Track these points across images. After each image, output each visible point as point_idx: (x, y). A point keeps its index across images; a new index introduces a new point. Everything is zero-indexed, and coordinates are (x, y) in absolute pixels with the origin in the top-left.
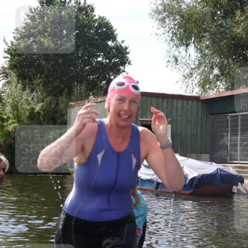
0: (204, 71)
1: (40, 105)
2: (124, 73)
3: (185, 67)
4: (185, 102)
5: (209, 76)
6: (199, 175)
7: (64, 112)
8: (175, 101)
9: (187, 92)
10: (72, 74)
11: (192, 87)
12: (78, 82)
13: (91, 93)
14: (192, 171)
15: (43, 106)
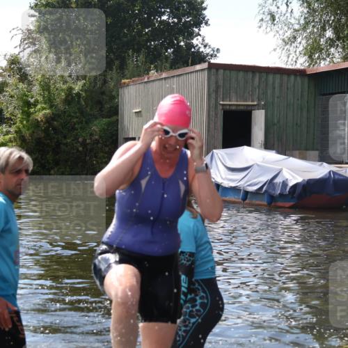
0: (312, 33)
1: (80, 83)
2: (199, 37)
3: (286, 28)
4: (285, 77)
5: (320, 40)
6: (304, 180)
7: (114, 93)
8: (271, 77)
9: (288, 63)
10: (125, 39)
11: (295, 57)
12: (134, 51)
13: (152, 66)
14: (294, 175)
15: (85, 84)
